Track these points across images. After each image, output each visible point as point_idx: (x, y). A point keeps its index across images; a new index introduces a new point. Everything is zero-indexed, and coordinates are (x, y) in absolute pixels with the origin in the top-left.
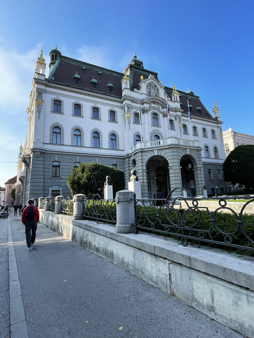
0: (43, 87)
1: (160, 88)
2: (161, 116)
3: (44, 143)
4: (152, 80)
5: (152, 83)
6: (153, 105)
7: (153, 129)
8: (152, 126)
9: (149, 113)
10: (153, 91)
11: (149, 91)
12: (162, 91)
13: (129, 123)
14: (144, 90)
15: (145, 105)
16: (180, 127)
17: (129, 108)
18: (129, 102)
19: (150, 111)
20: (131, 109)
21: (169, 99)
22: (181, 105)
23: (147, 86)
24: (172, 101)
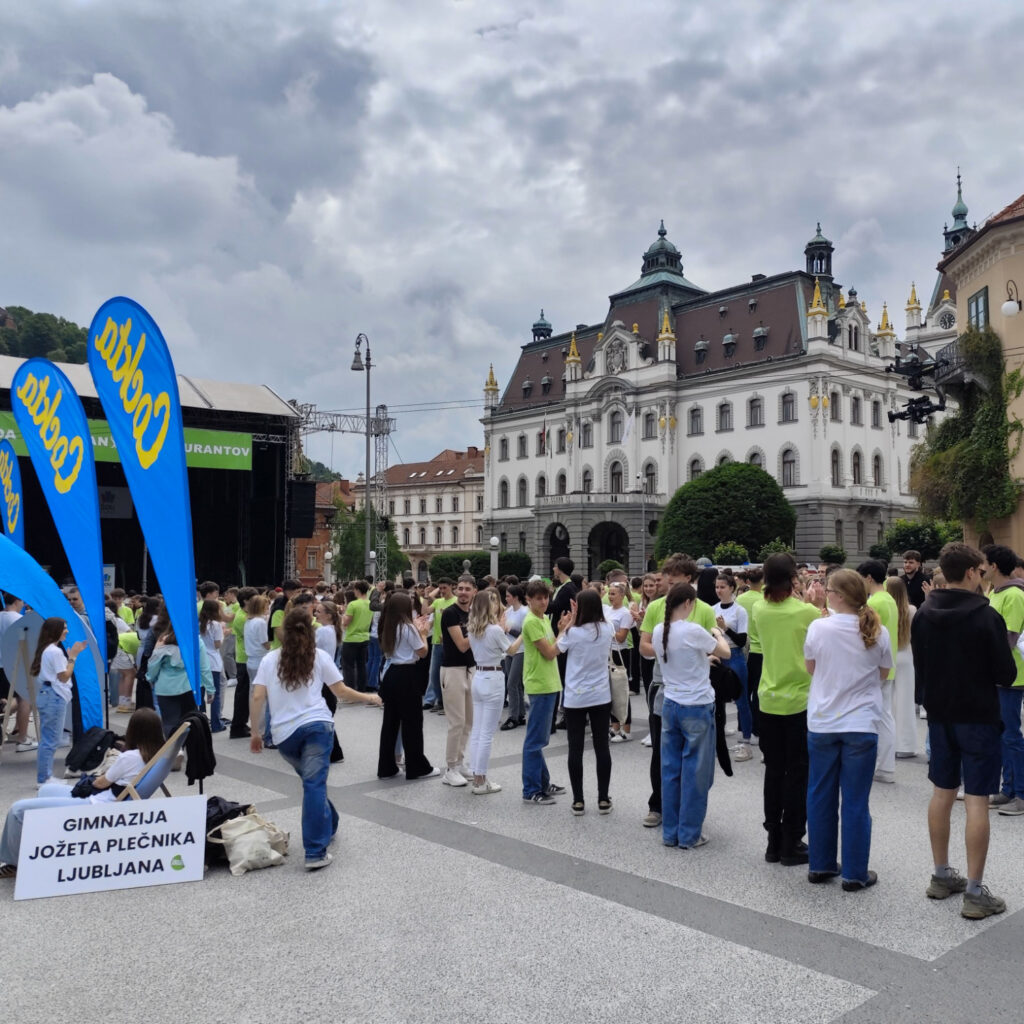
1: (631, 342)
2: (626, 413)
4: (617, 333)
6: (612, 396)
7: (610, 451)
8: (608, 444)
9: (605, 417)
10: (617, 359)
11: (610, 363)
12: (634, 350)
13: (570, 452)
14: (599, 370)
15: (594, 405)
16: (664, 427)
17: (570, 423)
18: (570, 410)
19: (605, 411)
20: (573, 423)
21: (650, 360)
22: (697, 351)
23: (607, 353)
24: (656, 362)
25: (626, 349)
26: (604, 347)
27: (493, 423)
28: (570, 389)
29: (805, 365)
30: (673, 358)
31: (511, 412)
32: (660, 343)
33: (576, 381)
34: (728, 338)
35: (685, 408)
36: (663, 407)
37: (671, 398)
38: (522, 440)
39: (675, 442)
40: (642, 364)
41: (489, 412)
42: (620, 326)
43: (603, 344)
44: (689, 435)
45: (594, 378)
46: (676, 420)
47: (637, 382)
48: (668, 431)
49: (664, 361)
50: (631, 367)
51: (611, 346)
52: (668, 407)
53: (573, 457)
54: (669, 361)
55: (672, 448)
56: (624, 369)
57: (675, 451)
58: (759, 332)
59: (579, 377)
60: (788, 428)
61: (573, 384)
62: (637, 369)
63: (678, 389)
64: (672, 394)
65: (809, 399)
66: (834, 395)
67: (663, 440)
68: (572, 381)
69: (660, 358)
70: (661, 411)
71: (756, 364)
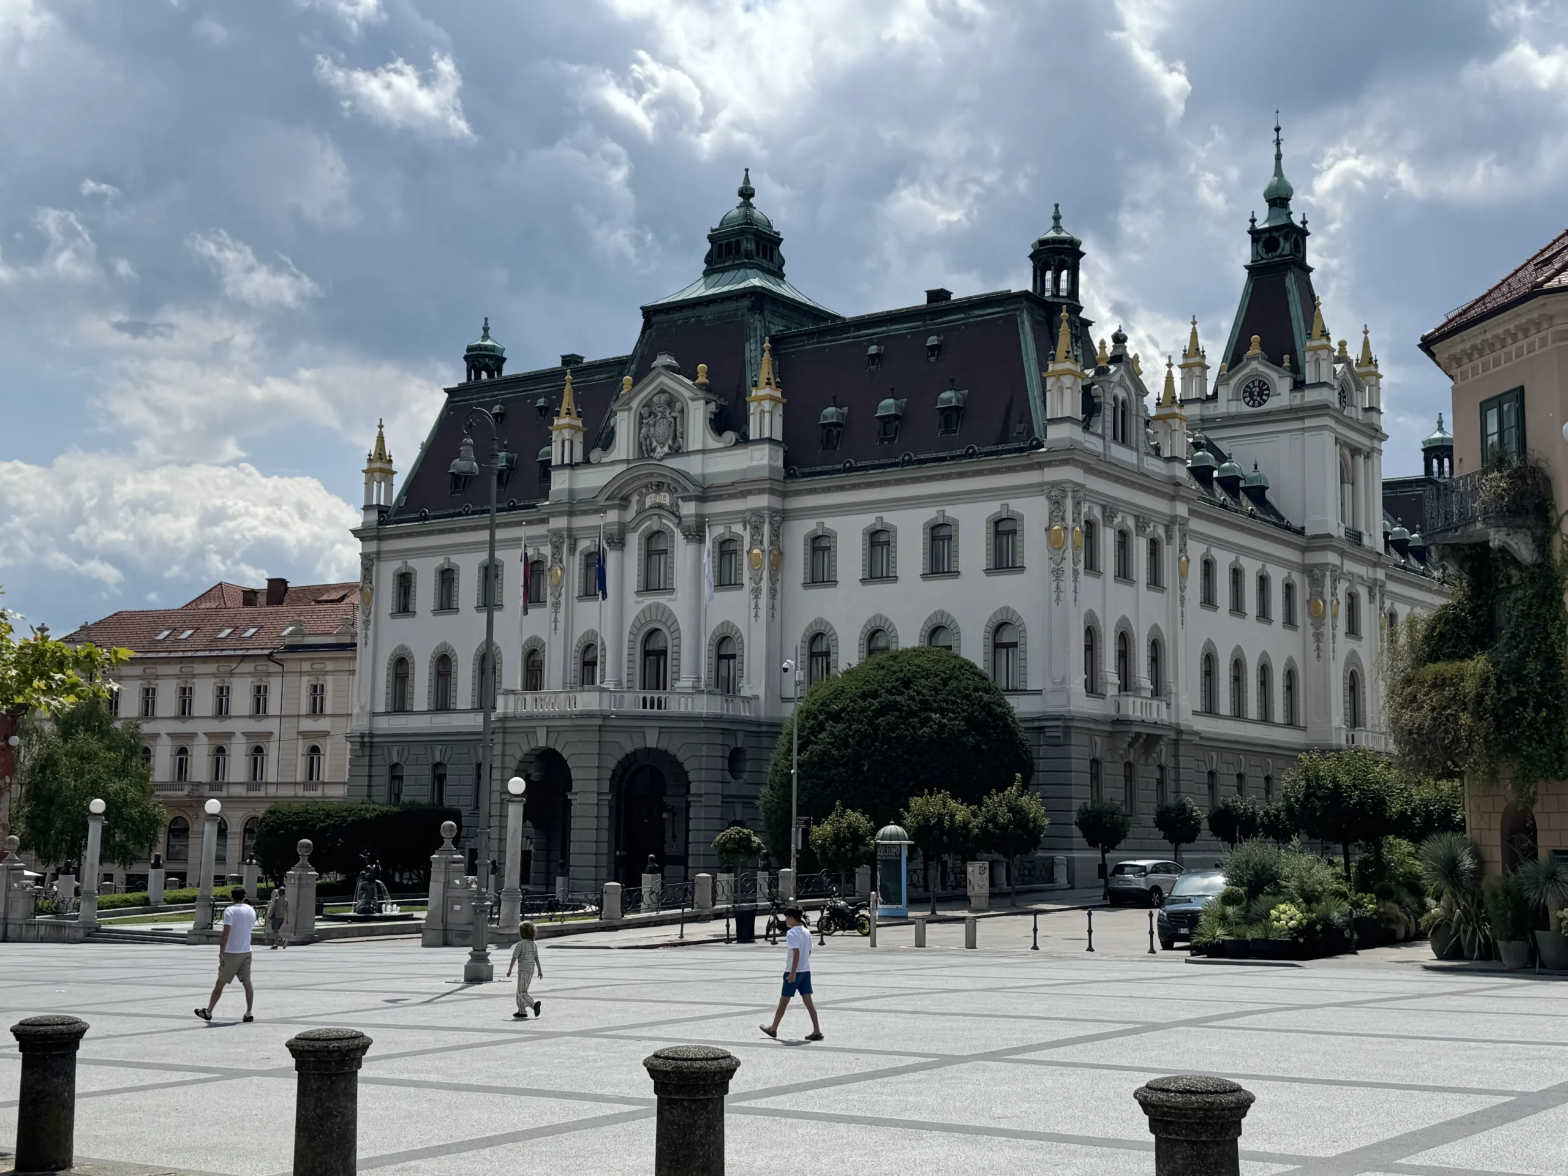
0: (373, 546)
1: (693, 400)
2: (679, 536)
3: (374, 714)
4: (663, 379)
5: (662, 391)
6: (650, 500)
7: (641, 607)
8: (638, 593)
9: (634, 540)
10: (661, 429)
11: (647, 437)
12: (698, 415)
13: (556, 605)
14: (624, 445)
15: (612, 516)
16: (755, 567)
17: (557, 548)
18: (559, 523)
19: (634, 530)
20: (565, 547)
21: (730, 436)
22: (824, 426)
23: (642, 417)
24: (743, 440)
25: (682, 411)
26: (635, 404)
27: (380, 538)
28: (560, 481)
29: (1040, 466)
30: (778, 435)
31: (425, 518)
32: (753, 406)
33: (572, 466)
34: (888, 406)
35: (800, 531)
36: (757, 529)
37: (774, 512)
38: (447, 577)
39: (778, 595)
40: (713, 443)
41: (374, 516)
42: (668, 367)
43: (631, 400)
44: (805, 585)
45: (613, 463)
46: (781, 554)
47: (703, 476)
48: (765, 575)
49: (761, 441)
50: (691, 449)
51: (648, 404)
52: (766, 528)
53: (561, 616)
54: (770, 440)
55: (773, 608)
56: (676, 451)
57: (777, 614)
58: (949, 400)
59: (578, 457)
60: (1006, 581)
61: (567, 472)
62: (704, 451)
63: (784, 495)
64: (776, 502)
65: (1048, 530)
66: (1090, 525)
67: (756, 592)
68: (563, 466)
69: (753, 434)
70: (752, 536)
71: (943, 459)
